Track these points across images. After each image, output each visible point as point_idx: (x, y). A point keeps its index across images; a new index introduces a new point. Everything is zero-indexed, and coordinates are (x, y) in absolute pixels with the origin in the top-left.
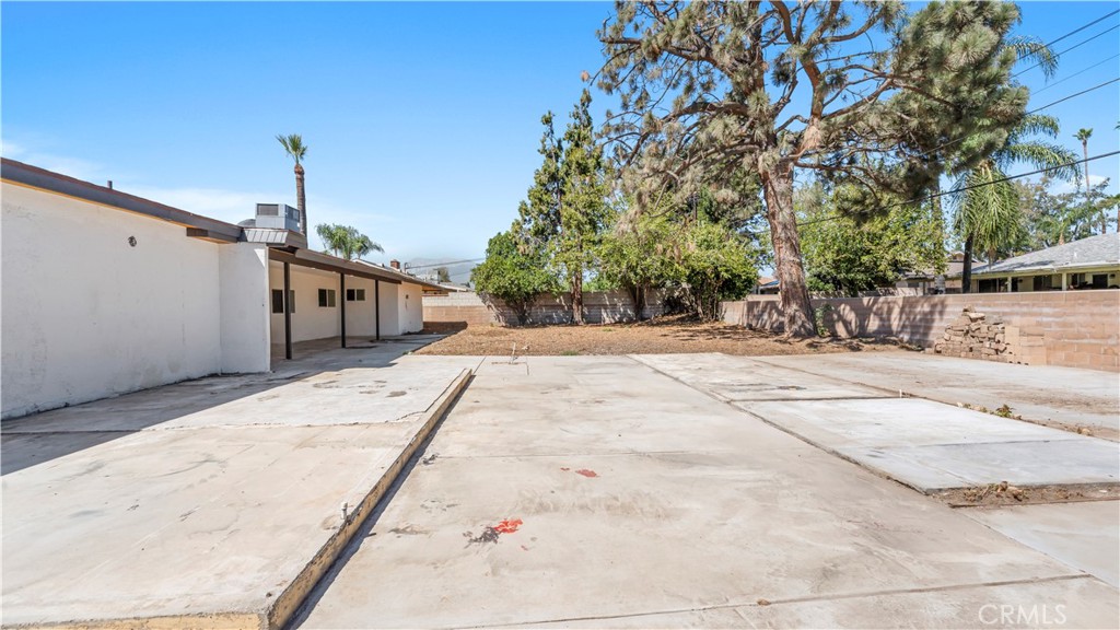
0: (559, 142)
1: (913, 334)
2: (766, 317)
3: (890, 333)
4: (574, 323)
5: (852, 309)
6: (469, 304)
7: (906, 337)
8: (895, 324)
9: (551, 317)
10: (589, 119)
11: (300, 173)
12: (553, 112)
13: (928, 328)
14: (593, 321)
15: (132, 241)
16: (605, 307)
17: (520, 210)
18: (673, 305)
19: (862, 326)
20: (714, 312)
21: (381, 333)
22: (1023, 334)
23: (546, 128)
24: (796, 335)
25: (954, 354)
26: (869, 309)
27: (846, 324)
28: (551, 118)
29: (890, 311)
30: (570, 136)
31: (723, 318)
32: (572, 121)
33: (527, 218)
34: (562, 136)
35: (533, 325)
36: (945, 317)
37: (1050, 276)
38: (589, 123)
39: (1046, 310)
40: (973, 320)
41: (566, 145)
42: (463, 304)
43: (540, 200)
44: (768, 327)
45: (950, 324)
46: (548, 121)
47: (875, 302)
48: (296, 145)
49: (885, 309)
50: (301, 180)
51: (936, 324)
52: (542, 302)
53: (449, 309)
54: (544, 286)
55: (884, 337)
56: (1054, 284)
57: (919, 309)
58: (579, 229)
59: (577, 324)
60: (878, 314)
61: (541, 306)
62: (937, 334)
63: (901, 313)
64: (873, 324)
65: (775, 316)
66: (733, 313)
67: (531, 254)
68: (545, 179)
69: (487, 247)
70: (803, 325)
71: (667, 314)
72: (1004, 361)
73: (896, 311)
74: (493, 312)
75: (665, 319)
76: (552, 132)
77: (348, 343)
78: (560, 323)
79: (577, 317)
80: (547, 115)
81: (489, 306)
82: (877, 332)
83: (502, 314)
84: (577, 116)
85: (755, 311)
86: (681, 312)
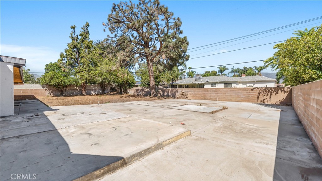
0: (77, 36)
1: (173, 95)
2: (141, 92)
3: (169, 95)
4: (82, 95)
5: (161, 91)
6: (36, 88)
7: (172, 96)
8: (170, 94)
9: (73, 93)
10: (88, 32)
12: (75, 25)
13: (175, 94)
14: (88, 94)
16: (93, 90)
17: (60, 56)
18: (113, 89)
19: (163, 94)
20: (126, 91)
22: (190, 95)
23: (72, 30)
24: (154, 96)
25: (180, 98)
26: (165, 91)
27: (160, 94)
28: (75, 28)
29: (169, 91)
30: (82, 35)
31: (128, 93)
32: (82, 30)
33: (63, 59)
34: (79, 34)
35: (66, 96)
36: (178, 92)
37: (181, 85)
38: (88, 33)
39: (192, 91)
40: (183, 93)
41: (80, 37)
42: (32, 88)
43: (72, 54)
44: (141, 95)
45: (179, 93)
46: (74, 28)
47: (166, 89)
49: (168, 91)
51: (177, 93)
52: (69, 88)
54: (74, 83)
55: (168, 96)
56: (182, 86)
57: (174, 91)
58: (88, 66)
59: (84, 95)
60: (166, 92)
61: (69, 89)
62: (177, 95)
63: (171, 91)
64: (166, 94)
65: (143, 92)
66: (132, 91)
67: (67, 72)
68: (72, 47)
69: (45, 67)
70: (155, 94)
71: (112, 92)
72: (188, 99)
73: (170, 91)
74: (47, 92)
75: (112, 93)
76: (75, 32)
79: (84, 93)
80: (73, 26)
81: (46, 89)
82: (166, 95)
83: (52, 92)
84: (84, 29)
85: (138, 91)
86: (115, 91)
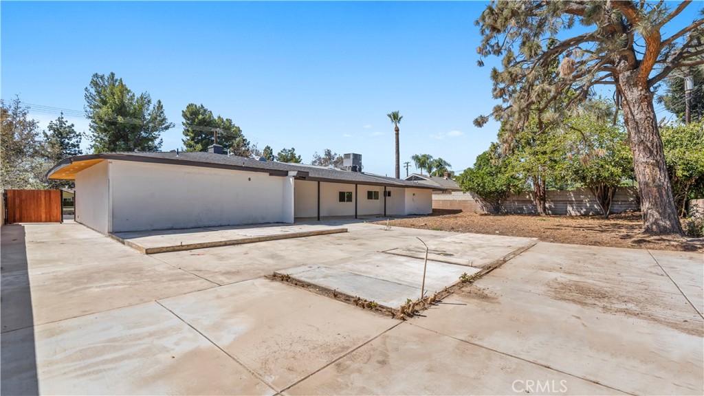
4: (537, 214)
6: (464, 199)
9: (521, 209)
11: (397, 130)
14: (558, 213)
15: (250, 179)
16: (571, 203)
21: (387, 213)
35: (506, 214)
42: (460, 199)
48: (395, 117)
50: (397, 134)
52: (515, 198)
53: (451, 202)
59: (539, 215)
61: (513, 201)
67: (499, 166)
69: (475, 162)
74: (479, 204)
77: (358, 217)
78: (530, 214)
79: (540, 209)
81: (476, 201)
83: (485, 206)
